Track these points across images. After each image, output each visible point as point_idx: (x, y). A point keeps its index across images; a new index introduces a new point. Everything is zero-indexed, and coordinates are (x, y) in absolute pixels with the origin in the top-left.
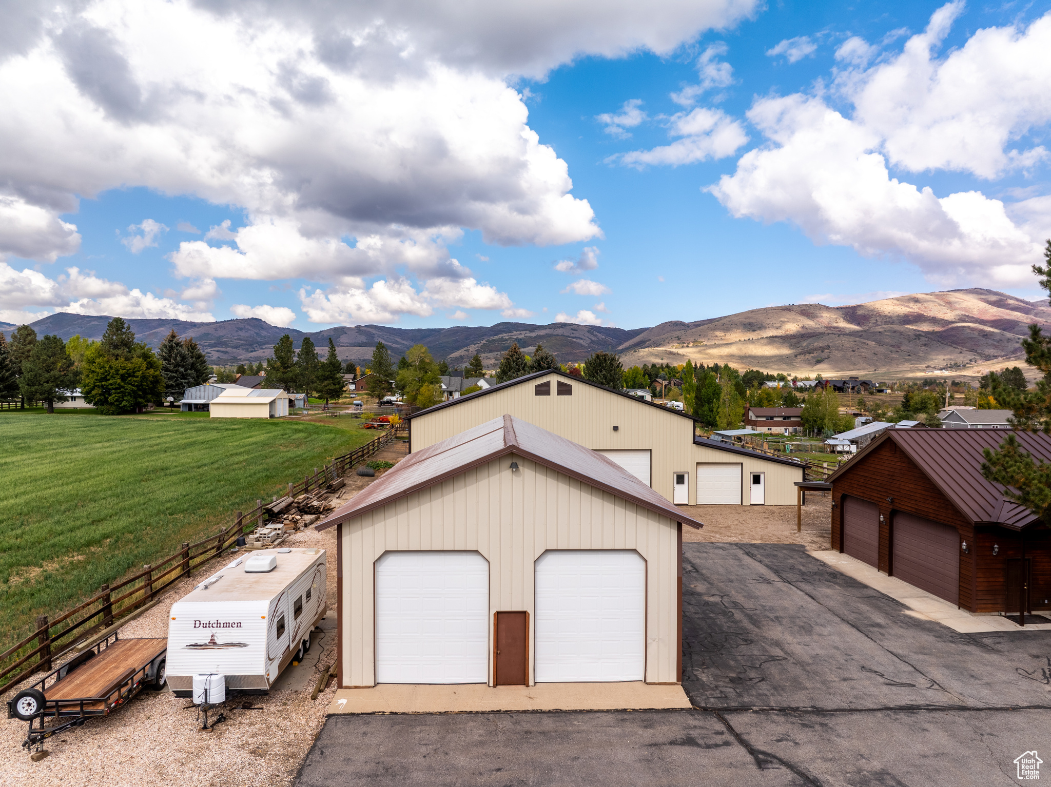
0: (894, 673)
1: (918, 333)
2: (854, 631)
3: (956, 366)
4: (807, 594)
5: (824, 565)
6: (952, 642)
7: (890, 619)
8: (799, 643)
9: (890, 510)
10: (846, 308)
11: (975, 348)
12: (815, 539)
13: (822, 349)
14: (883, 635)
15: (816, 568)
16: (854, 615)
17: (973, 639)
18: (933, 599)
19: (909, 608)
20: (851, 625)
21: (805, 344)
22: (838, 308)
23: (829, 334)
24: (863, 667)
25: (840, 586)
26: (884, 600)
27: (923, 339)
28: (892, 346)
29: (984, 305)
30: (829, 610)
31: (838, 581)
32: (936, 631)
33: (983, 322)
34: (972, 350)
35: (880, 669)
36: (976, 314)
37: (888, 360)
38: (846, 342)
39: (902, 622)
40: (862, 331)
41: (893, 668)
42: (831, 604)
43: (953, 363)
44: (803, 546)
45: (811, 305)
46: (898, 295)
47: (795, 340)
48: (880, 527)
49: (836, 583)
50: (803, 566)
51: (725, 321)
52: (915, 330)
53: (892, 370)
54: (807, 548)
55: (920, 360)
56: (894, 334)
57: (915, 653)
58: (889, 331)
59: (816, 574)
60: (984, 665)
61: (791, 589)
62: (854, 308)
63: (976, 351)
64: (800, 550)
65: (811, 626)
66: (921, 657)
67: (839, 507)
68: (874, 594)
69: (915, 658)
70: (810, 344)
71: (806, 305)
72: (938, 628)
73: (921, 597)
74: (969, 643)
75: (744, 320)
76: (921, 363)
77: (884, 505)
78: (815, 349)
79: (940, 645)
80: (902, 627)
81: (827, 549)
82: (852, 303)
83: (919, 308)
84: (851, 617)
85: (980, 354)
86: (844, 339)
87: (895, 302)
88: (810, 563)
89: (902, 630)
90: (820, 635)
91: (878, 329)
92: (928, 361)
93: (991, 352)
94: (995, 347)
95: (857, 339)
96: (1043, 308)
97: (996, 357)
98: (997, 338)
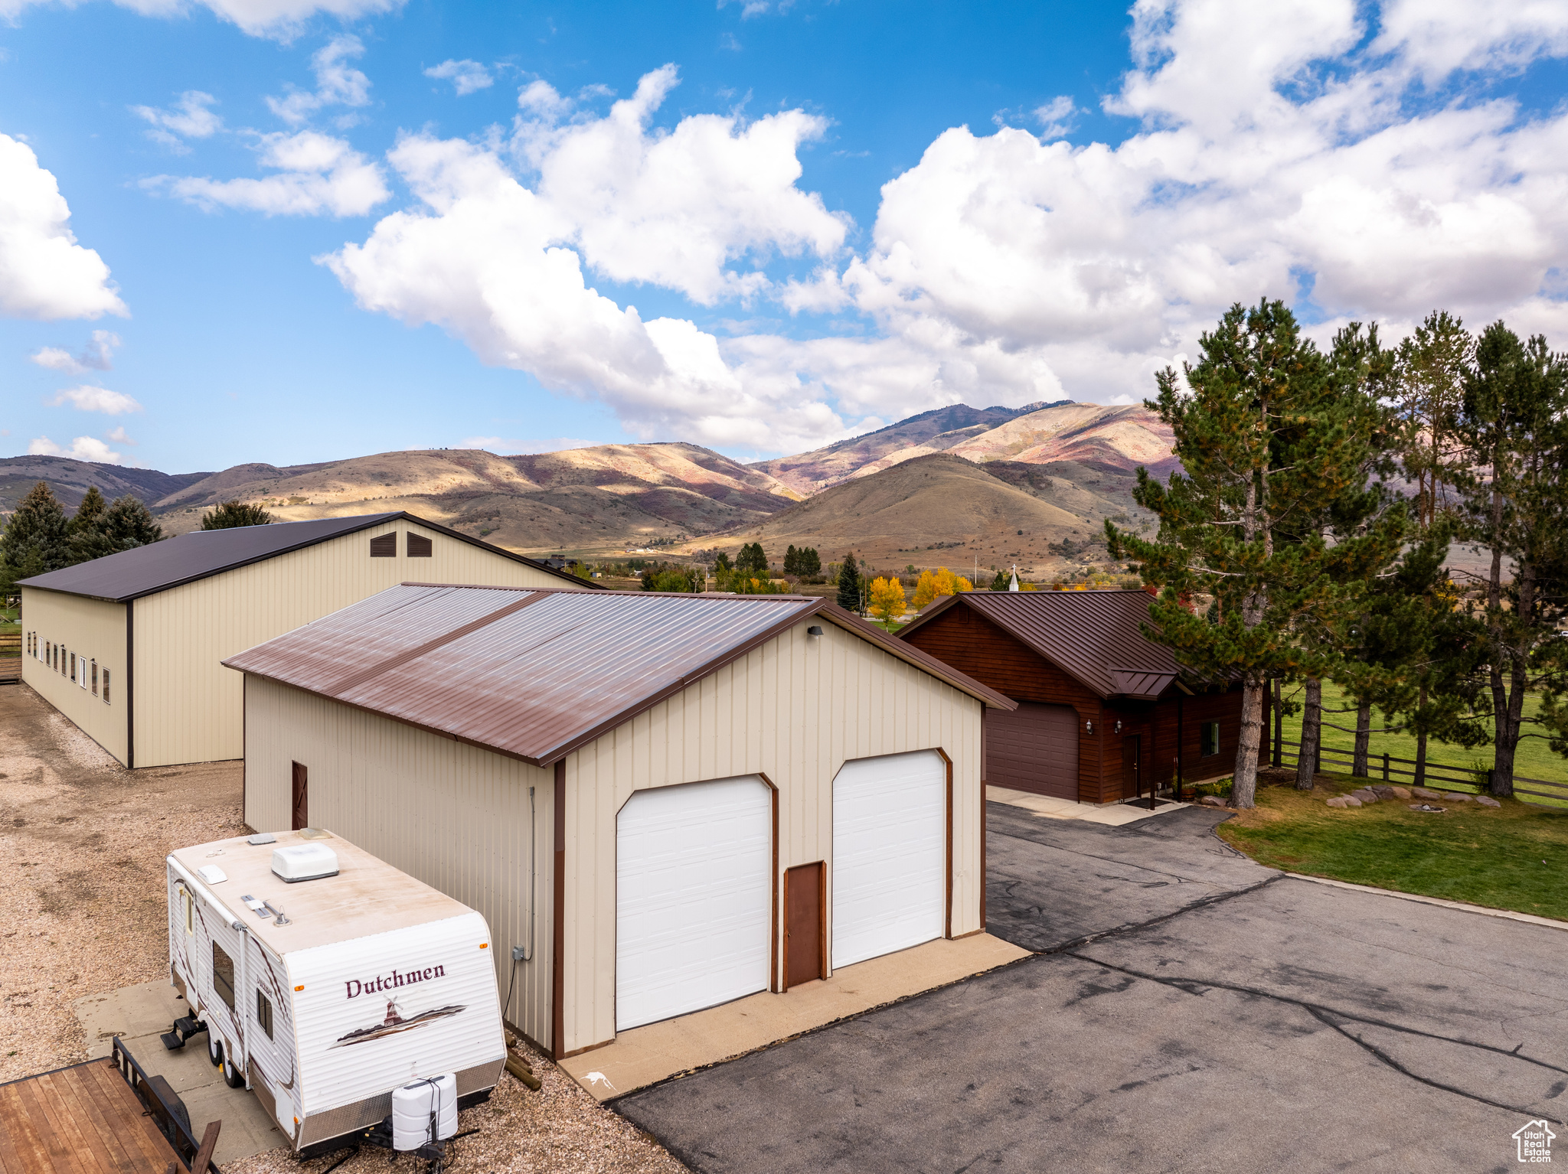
1: (614, 498)
3: (661, 543)
10: (520, 458)
11: (683, 520)
13: (489, 516)
17: (1133, 829)
21: (464, 508)
22: (509, 458)
23: (498, 494)
27: (621, 506)
28: (582, 514)
29: (691, 465)
33: (690, 486)
34: (679, 523)
36: (682, 475)
37: (577, 534)
38: (523, 507)
40: (542, 492)
43: (658, 538)
45: (472, 451)
46: (589, 445)
47: (450, 502)
51: (342, 467)
52: (611, 494)
53: (584, 547)
55: (619, 533)
56: (584, 498)
58: (577, 493)
62: (533, 458)
63: (684, 525)
70: (471, 508)
71: (465, 451)
72: (1088, 826)
75: (372, 468)
76: (619, 539)
78: (479, 516)
82: (529, 452)
83: (615, 465)
85: (689, 529)
86: (520, 502)
87: (585, 453)
91: (564, 490)
92: (629, 536)
93: (701, 525)
94: (706, 520)
95: (537, 503)
96: (756, 472)
97: (706, 532)
98: (708, 508)
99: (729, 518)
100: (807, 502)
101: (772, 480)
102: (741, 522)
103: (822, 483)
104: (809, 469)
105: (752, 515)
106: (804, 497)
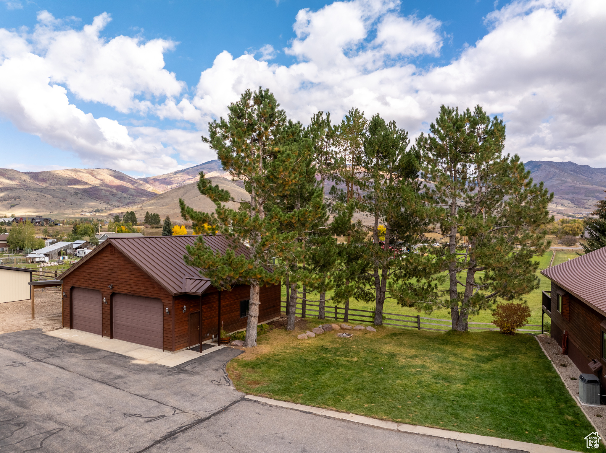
0: (147, 411)
1: (76, 191)
2: (105, 386)
3: (98, 211)
4: (58, 366)
5: (62, 340)
6: (170, 375)
7: (126, 370)
8: (68, 411)
9: (111, 294)
10: (31, 173)
11: (108, 201)
12: (47, 322)
13: (15, 198)
14: (126, 383)
15: (56, 344)
16: (100, 374)
17: (180, 369)
18: (145, 348)
19: (133, 359)
20: (101, 382)
22: (26, 173)
23: (20, 188)
24: (125, 414)
25: (80, 354)
26: (115, 357)
27: (79, 195)
28: (61, 198)
29: (112, 178)
30: (80, 375)
31: (77, 350)
32: (157, 370)
33: (111, 187)
34: (106, 202)
35: (137, 411)
36: (108, 182)
37: (58, 207)
38: (32, 194)
39: (134, 370)
40: (42, 188)
41: (144, 407)
42: (79, 369)
43: (96, 209)
44: (40, 330)
48: (102, 306)
49: (76, 352)
50: (46, 344)
53: (61, 212)
54: (44, 330)
55: (78, 206)
56: (62, 191)
57: (153, 390)
58: (59, 189)
59: (58, 348)
60: (195, 385)
61: (43, 365)
62: (38, 174)
63: (108, 203)
64: (38, 333)
65: (71, 393)
66: (158, 392)
67: (69, 296)
68: (107, 354)
69: (154, 394)
72: (157, 368)
73: (137, 349)
74: (179, 373)
76: (78, 209)
77: (106, 290)
79: (164, 379)
80: (136, 374)
81: (59, 328)
82: (36, 171)
84: (99, 376)
85: (111, 205)
86: (31, 192)
88: (50, 341)
89: (137, 376)
90: (82, 398)
91: (53, 187)
92: (83, 208)
93: (116, 203)
94: (118, 201)
95: (39, 193)
96: (141, 182)
97: (118, 206)
98: (119, 196)
99: (129, 201)
100: (162, 195)
101: (148, 185)
102: (134, 202)
103: (169, 187)
104: (164, 181)
105: (139, 199)
106: (161, 193)
